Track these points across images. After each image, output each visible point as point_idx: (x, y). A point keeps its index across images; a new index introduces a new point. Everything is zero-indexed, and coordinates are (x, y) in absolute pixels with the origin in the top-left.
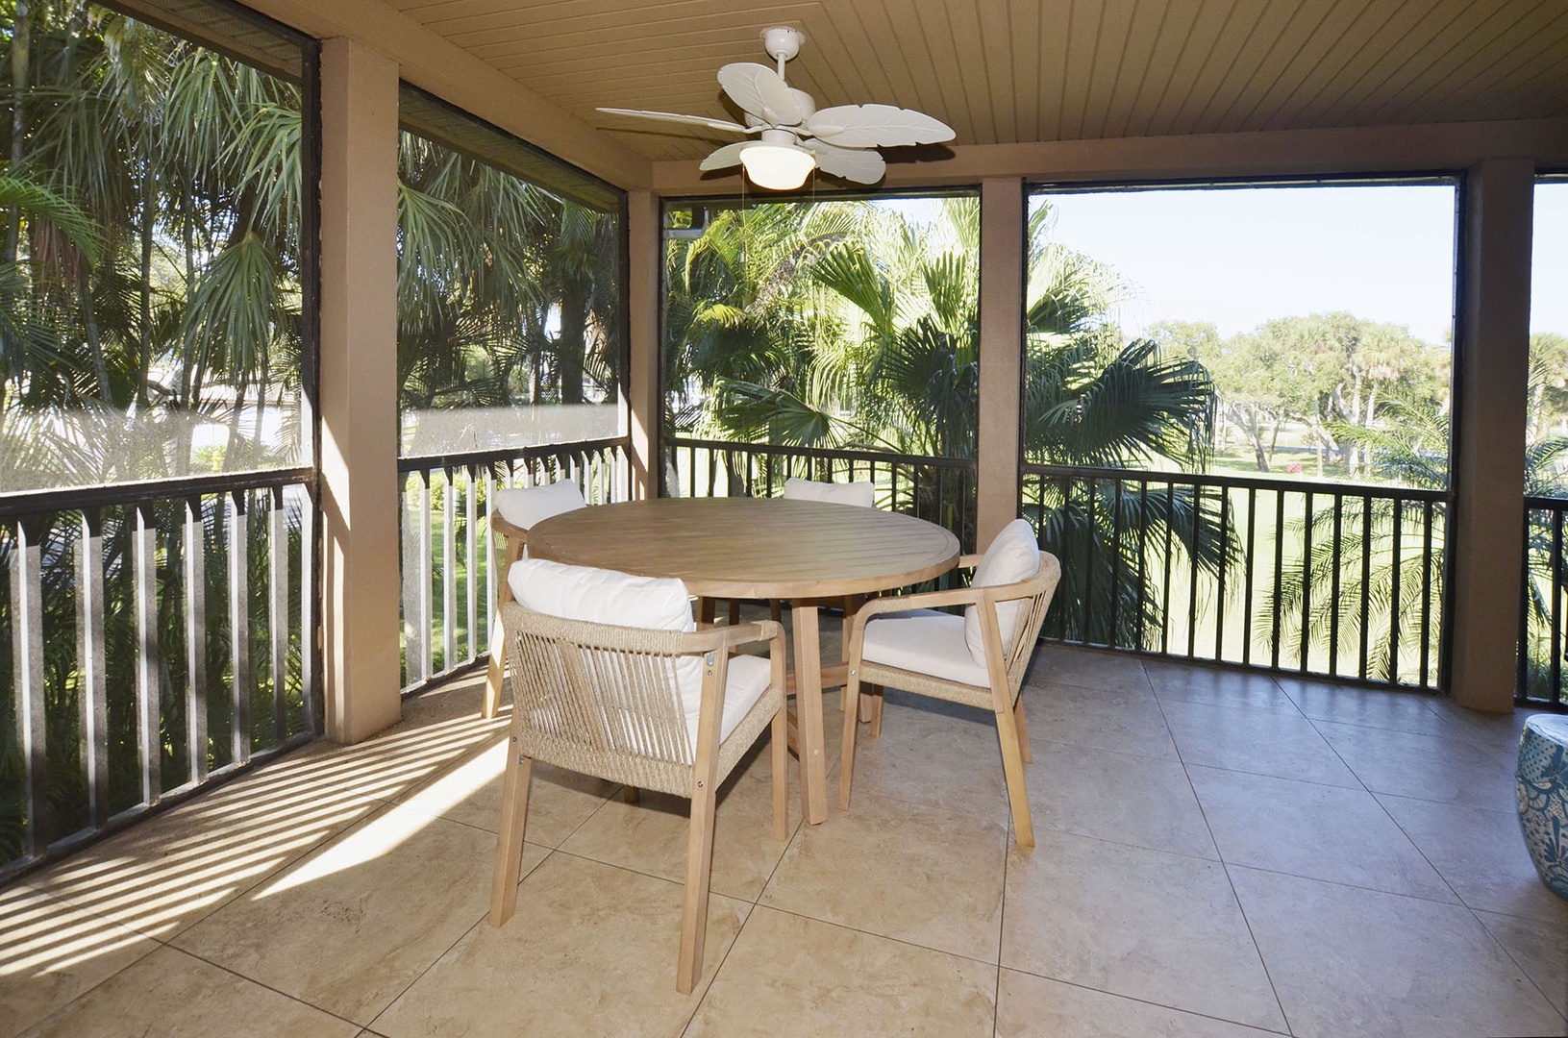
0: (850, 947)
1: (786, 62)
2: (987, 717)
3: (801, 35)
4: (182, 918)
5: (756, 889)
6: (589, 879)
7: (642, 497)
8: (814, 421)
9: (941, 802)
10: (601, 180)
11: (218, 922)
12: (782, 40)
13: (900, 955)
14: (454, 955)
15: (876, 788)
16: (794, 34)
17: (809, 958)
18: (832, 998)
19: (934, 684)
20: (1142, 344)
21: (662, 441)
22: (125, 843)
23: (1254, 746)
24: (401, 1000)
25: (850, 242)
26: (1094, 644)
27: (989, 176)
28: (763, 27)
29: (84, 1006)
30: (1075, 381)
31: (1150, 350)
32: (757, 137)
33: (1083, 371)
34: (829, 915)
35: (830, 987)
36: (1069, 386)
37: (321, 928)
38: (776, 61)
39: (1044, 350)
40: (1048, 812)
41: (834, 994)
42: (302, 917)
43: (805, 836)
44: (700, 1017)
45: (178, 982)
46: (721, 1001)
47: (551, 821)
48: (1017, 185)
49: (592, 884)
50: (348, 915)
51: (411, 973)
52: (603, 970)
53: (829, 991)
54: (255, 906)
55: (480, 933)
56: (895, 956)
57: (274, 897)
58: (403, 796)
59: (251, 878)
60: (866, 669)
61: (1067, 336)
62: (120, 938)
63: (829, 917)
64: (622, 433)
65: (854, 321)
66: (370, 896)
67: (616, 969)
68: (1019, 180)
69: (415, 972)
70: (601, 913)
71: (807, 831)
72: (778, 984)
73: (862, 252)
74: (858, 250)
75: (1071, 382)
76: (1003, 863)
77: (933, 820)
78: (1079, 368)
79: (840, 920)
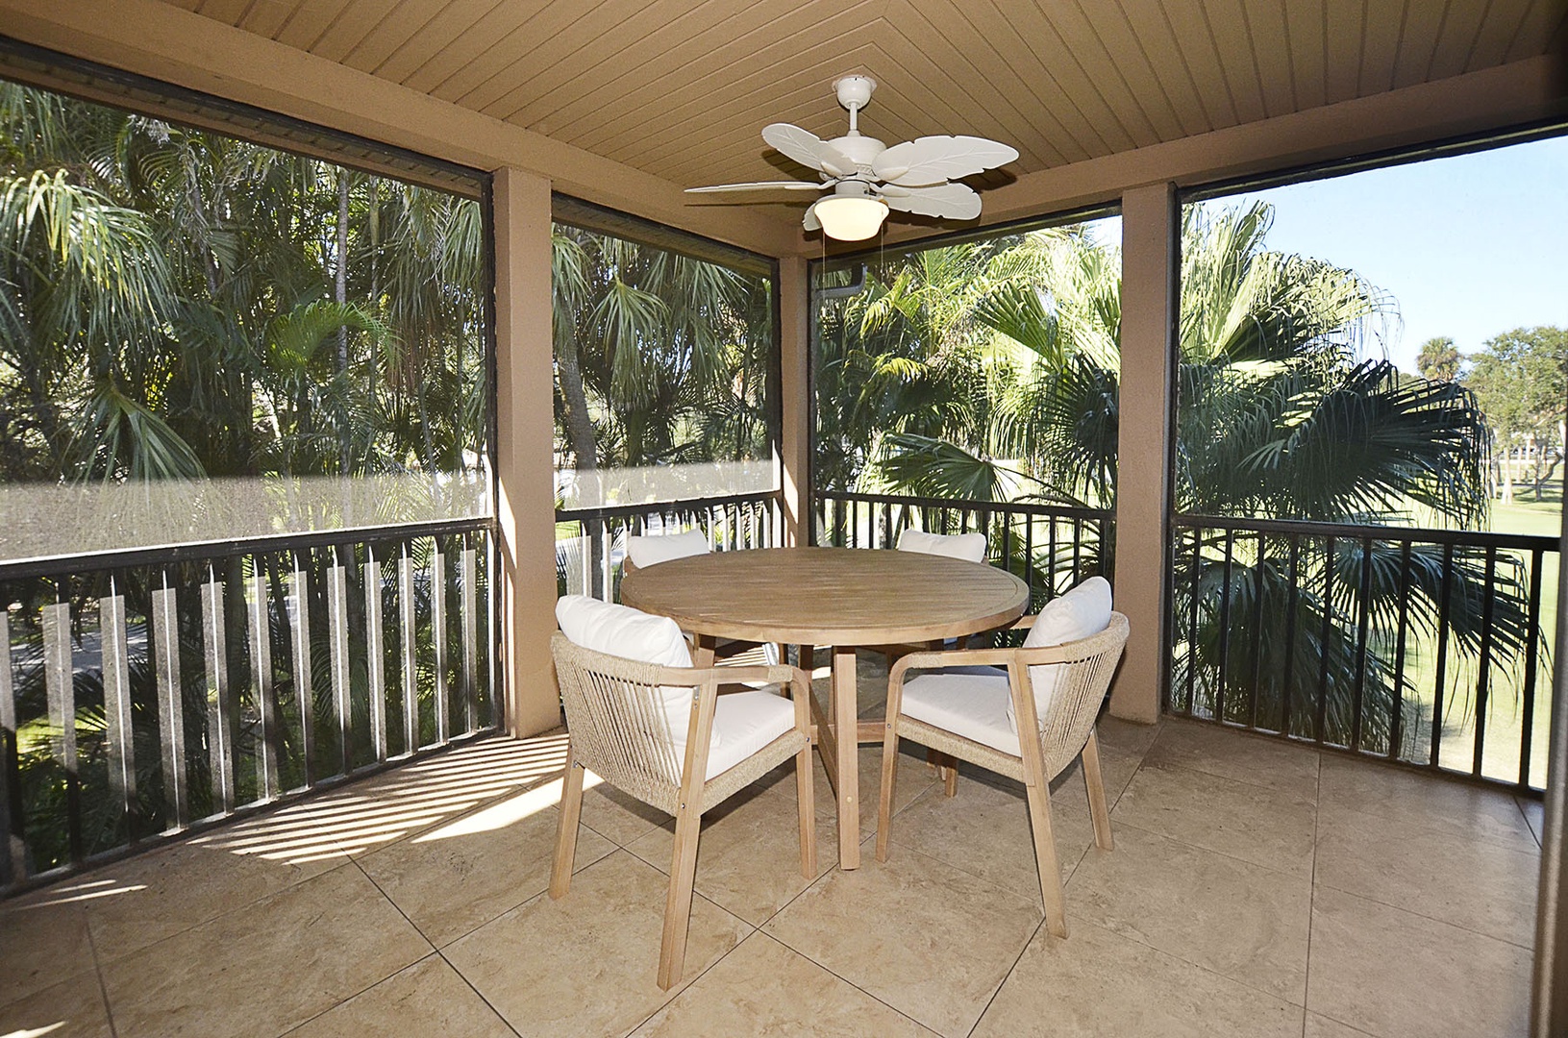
0: (822, 989)
1: (859, 111)
2: (1016, 789)
3: (871, 80)
4: (369, 846)
5: (765, 916)
6: (635, 877)
7: (793, 545)
8: (978, 473)
9: (986, 874)
10: (750, 251)
11: (386, 854)
12: (854, 89)
13: (866, 1010)
14: (515, 913)
15: (924, 847)
16: (863, 80)
17: (780, 988)
18: (782, 1030)
19: (965, 746)
20: (1372, 366)
21: (812, 494)
22: (362, 788)
23: (1434, 879)
24: (467, 937)
25: (1014, 279)
26: (1261, 730)
27: (1128, 188)
28: (832, 80)
29: (298, 890)
30: (1294, 416)
31: (1384, 373)
32: (831, 191)
33: (1304, 403)
34: (818, 955)
35: (786, 1019)
36: (1286, 422)
37: (444, 872)
38: (848, 111)
39: (1249, 381)
40: (1104, 906)
41: (785, 1027)
42: (435, 862)
43: (833, 878)
44: (665, 1011)
45: (350, 889)
46: (689, 1003)
47: (630, 824)
48: (1164, 192)
49: (635, 882)
50: (462, 867)
51: (482, 919)
52: (611, 953)
53: (783, 1023)
54: (411, 847)
55: (540, 900)
56: (860, 1009)
57: (424, 843)
58: (535, 785)
59: (417, 827)
60: (901, 723)
61: (1280, 363)
62: (332, 851)
63: (817, 957)
64: (777, 487)
65: (1026, 364)
66: (482, 856)
67: (620, 954)
68: (1166, 185)
69: (485, 919)
70: (631, 906)
71: (836, 874)
72: (741, 1004)
73: (1028, 289)
74: (1024, 287)
75: (1287, 418)
76: (1021, 949)
77: (967, 889)
78: (1300, 400)
79: (825, 962)
